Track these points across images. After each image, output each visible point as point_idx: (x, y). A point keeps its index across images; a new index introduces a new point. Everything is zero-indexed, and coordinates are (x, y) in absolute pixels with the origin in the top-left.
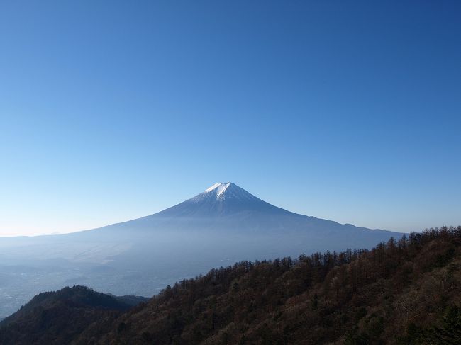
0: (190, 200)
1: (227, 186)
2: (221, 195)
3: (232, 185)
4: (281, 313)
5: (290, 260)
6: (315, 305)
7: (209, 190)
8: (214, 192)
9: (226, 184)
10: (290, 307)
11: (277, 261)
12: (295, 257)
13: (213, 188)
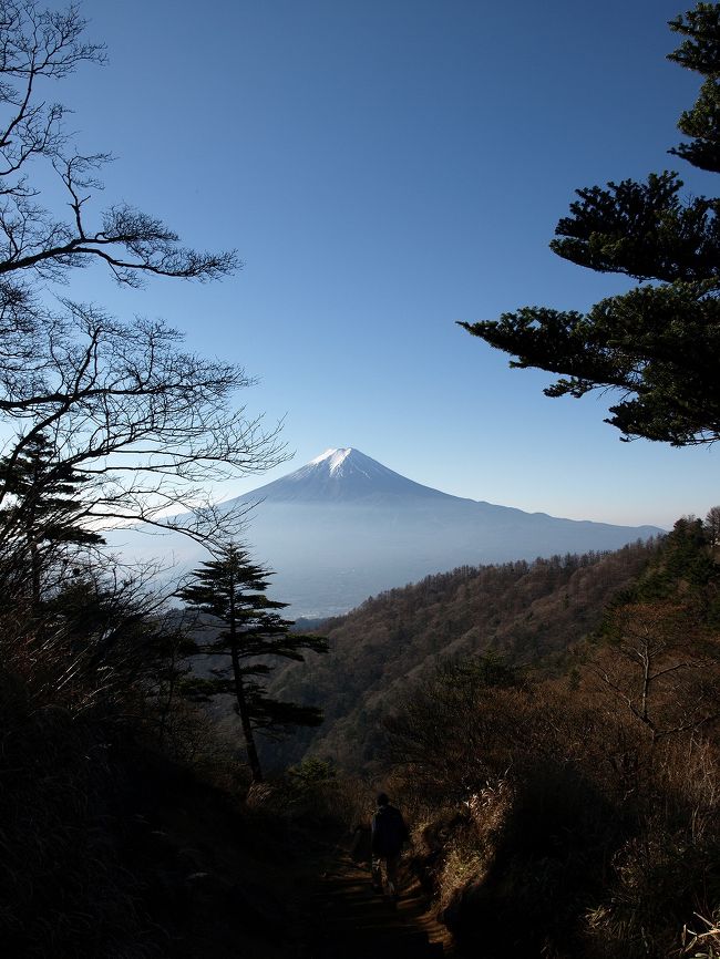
0: (287, 477)
1: (347, 453)
2: (337, 469)
3: (354, 451)
4: (532, 614)
5: (524, 562)
6: (567, 605)
7: (317, 460)
8: (325, 465)
9: (344, 450)
10: (540, 608)
11: (511, 565)
12: (530, 560)
13: (324, 457)
